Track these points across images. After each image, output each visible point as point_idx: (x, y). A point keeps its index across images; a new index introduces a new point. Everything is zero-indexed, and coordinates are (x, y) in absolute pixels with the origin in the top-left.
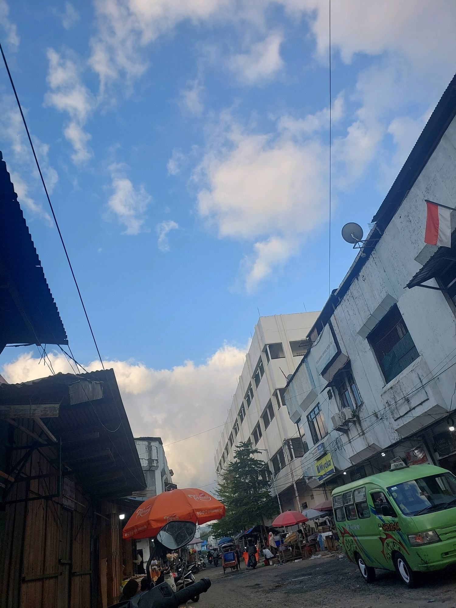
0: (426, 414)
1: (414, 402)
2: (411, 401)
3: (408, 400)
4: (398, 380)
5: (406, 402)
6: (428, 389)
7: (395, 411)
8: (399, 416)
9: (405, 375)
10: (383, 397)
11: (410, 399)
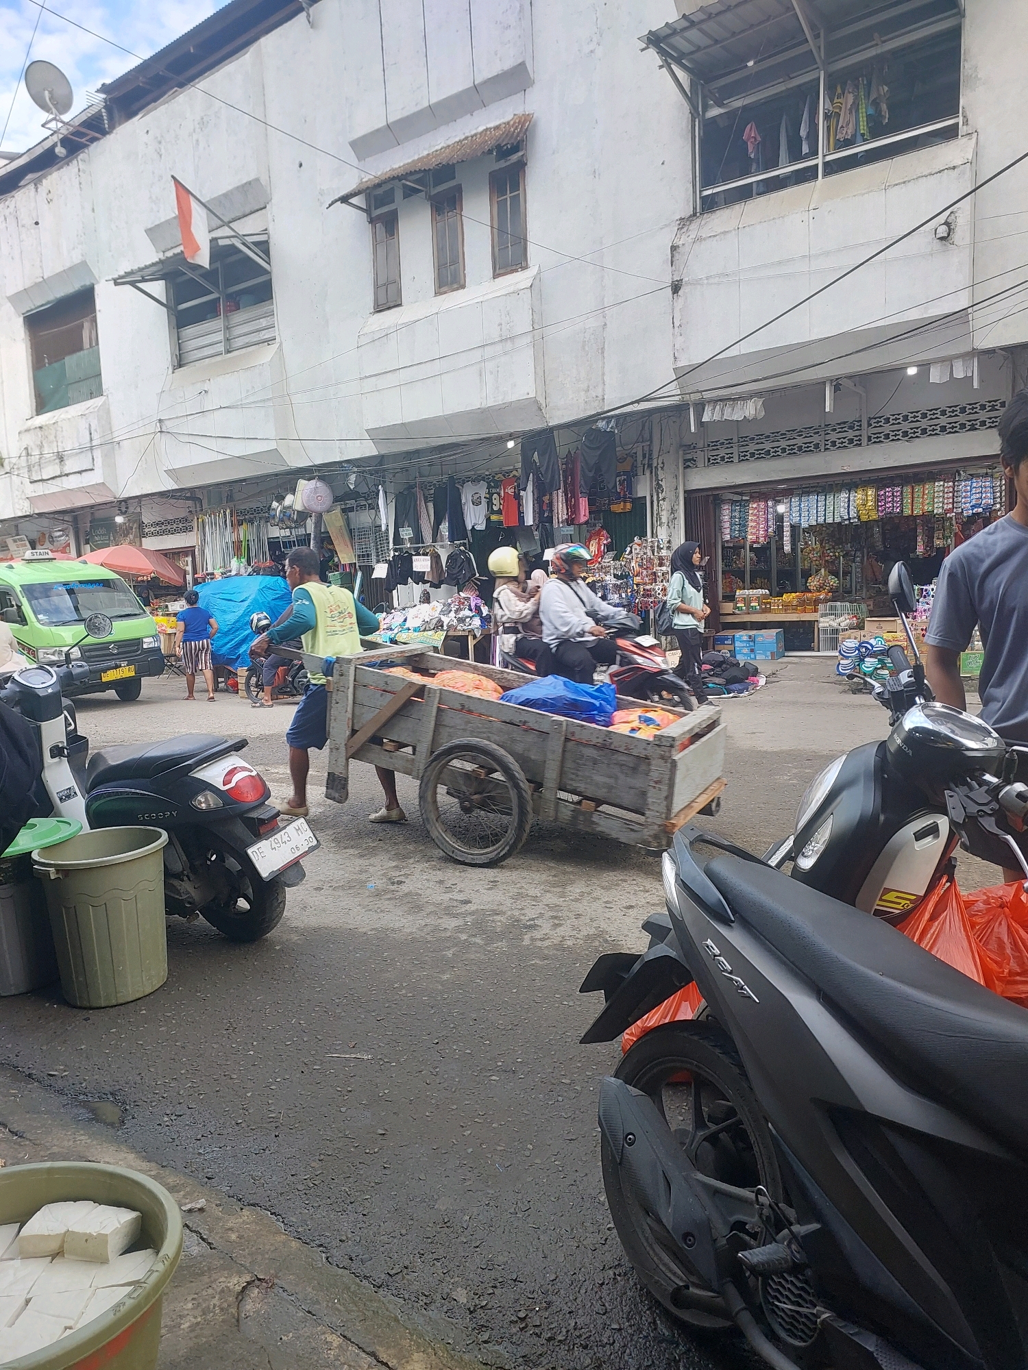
0: (85, 490)
1: (70, 466)
2: (67, 462)
3: (61, 458)
4: (56, 418)
5: (58, 461)
6: (98, 454)
7: (37, 467)
8: (40, 478)
9: (70, 417)
10: (24, 436)
11: (65, 458)
